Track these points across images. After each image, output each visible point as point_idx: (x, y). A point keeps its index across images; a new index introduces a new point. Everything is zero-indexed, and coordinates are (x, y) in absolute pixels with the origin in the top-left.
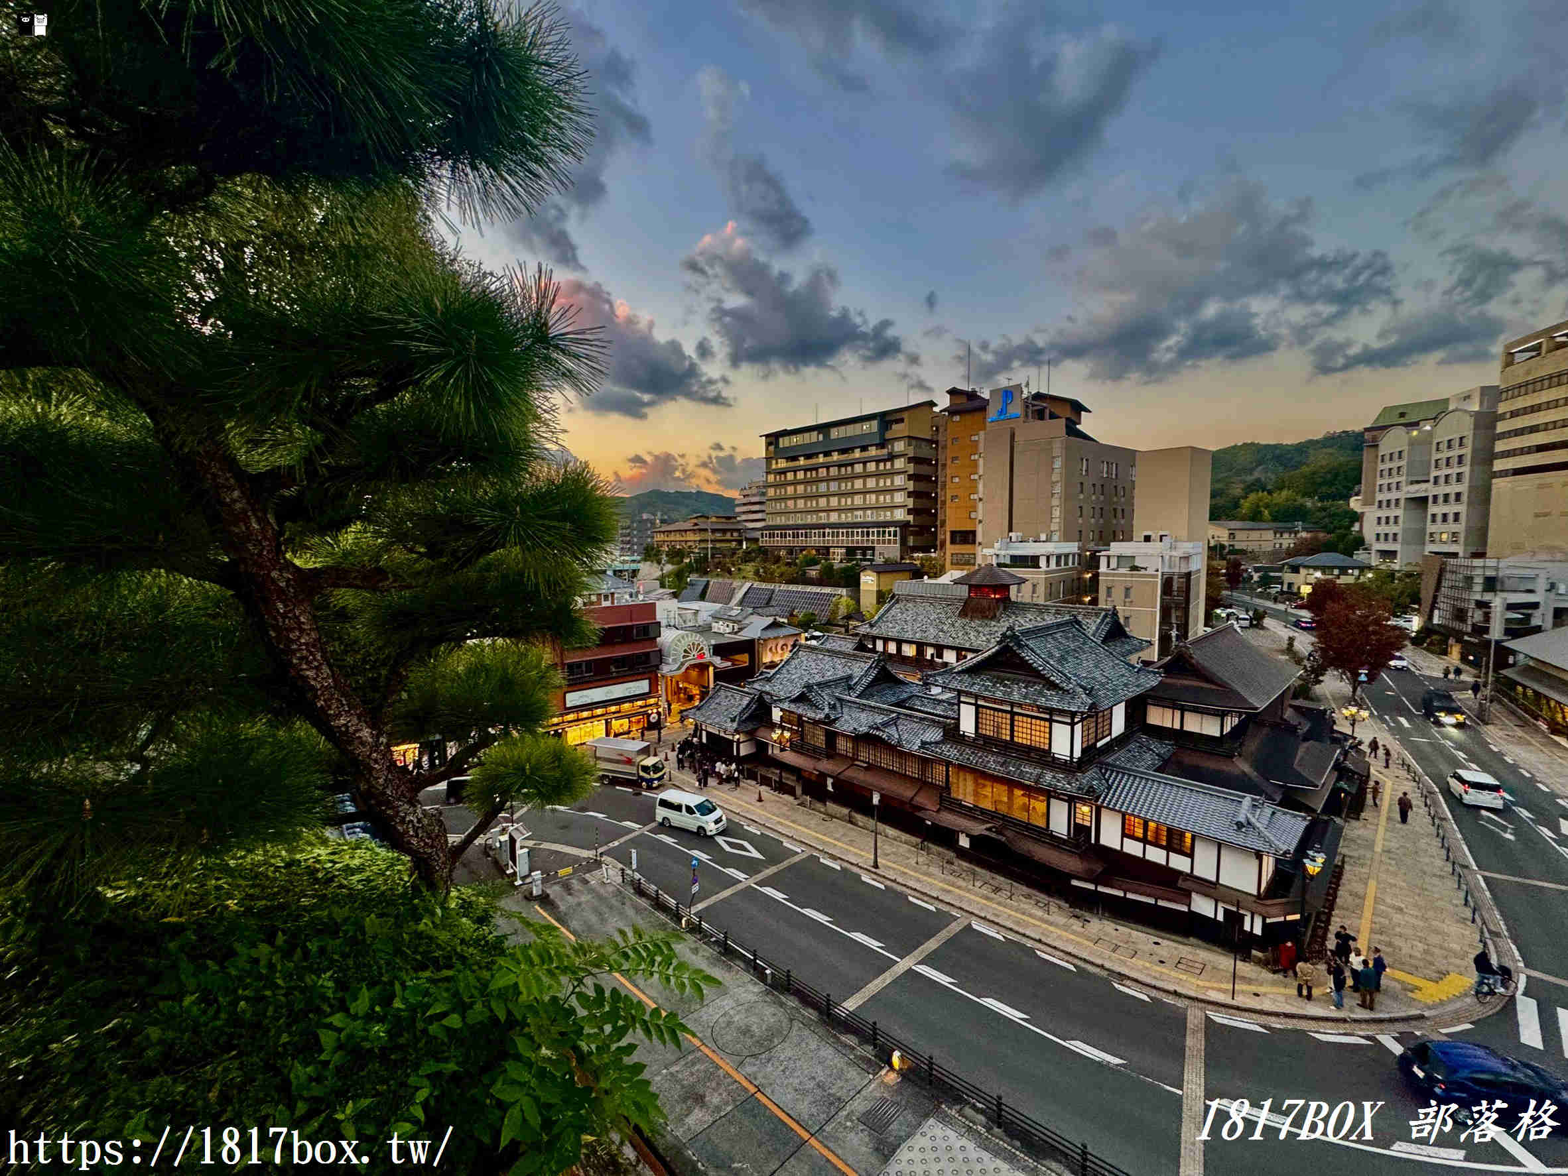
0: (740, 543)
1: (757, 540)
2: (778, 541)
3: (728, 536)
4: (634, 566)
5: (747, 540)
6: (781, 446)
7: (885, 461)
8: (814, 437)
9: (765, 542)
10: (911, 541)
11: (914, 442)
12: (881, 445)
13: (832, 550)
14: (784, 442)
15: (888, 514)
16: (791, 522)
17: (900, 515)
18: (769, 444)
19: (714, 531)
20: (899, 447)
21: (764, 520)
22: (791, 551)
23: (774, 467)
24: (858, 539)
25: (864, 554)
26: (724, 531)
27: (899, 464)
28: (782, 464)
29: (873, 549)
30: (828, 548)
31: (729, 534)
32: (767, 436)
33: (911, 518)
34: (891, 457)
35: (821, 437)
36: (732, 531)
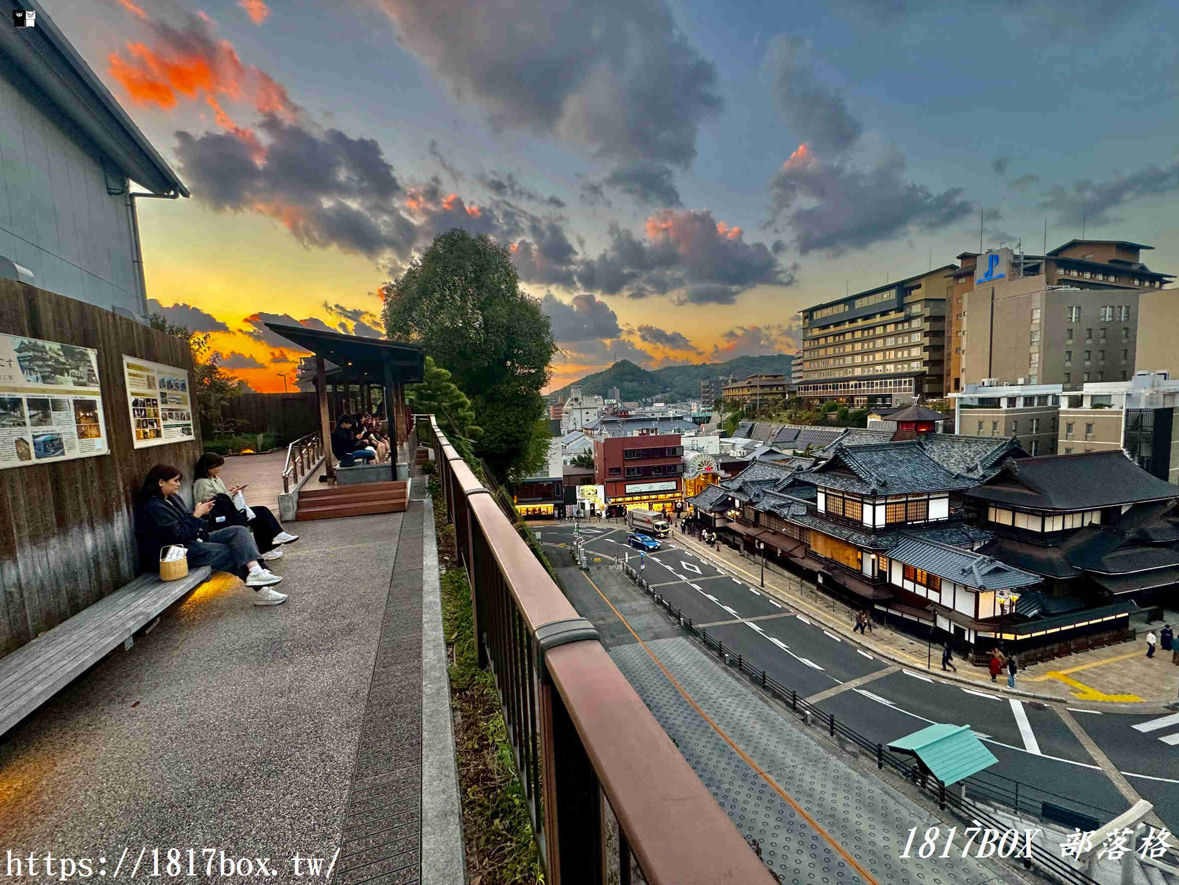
0: (784, 395)
1: (795, 392)
2: (811, 393)
3: (774, 390)
4: (708, 414)
5: (789, 392)
6: (815, 318)
7: (902, 322)
8: (841, 308)
9: (801, 394)
10: (926, 388)
11: (932, 304)
12: (900, 309)
13: (856, 399)
14: (817, 315)
15: (906, 366)
16: (822, 378)
17: (916, 367)
18: (806, 317)
19: (762, 387)
20: (916, 309)
21: (801, 377)
22: (822, 400)
23: (809, 334)
24: (877, 389)
25: (884, 401)
26: (771, 386)
27: (916, 324)
28: (816, 332)
29: (890, 396)
30: (852, 397)
31: (775, 389)
32: (804, 312)
33: (926, 369)
34: (909, 319)
35: (847, 308)
36: (777, 386)
